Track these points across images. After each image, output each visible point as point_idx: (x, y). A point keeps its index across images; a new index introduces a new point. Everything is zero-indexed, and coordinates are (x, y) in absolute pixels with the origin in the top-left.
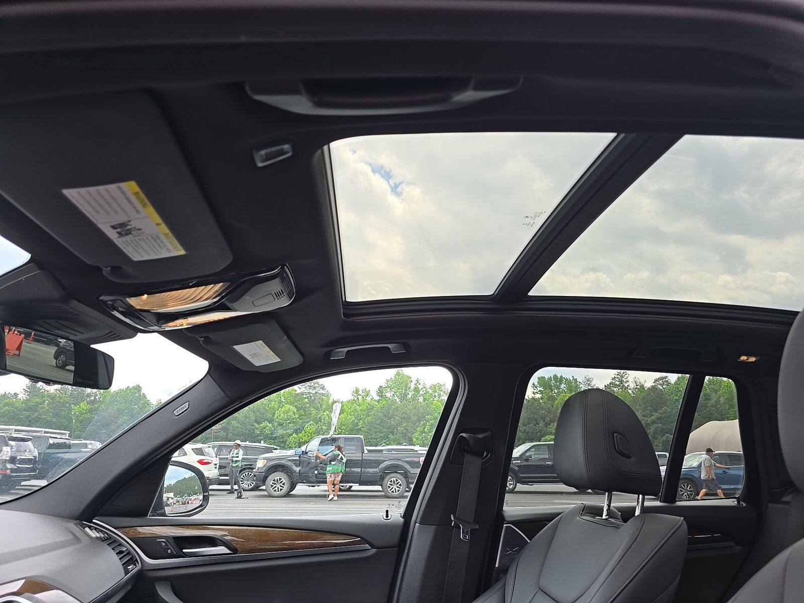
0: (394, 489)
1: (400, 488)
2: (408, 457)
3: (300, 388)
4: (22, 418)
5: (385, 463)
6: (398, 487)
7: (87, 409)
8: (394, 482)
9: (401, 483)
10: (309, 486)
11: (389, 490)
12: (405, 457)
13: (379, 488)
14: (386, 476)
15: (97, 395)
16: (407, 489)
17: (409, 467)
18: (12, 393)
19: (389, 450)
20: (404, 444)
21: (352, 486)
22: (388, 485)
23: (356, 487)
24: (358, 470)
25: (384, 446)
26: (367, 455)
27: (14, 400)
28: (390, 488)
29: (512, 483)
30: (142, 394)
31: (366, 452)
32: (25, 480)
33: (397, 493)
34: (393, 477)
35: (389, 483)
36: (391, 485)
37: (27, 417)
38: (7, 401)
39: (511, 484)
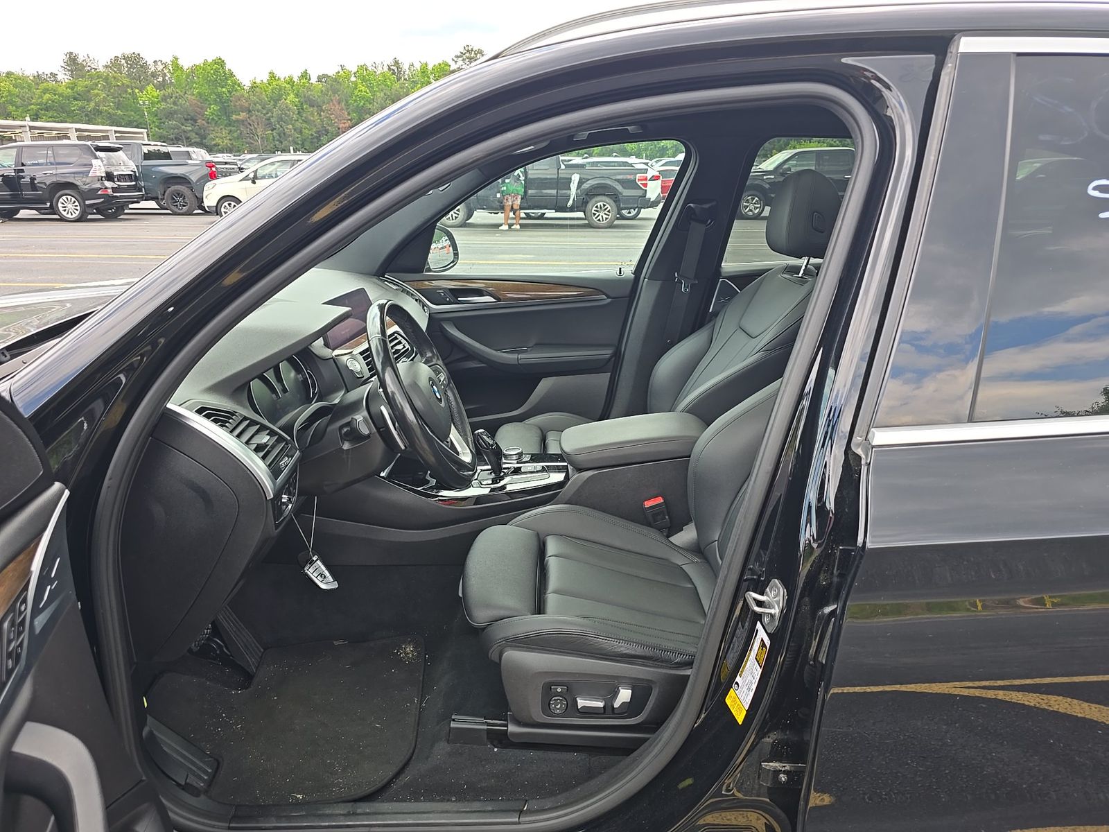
0: (600, 217)
1: (609, 215)
2: (620, 174)
3: (456, 62)
4: (74, 110)
5: (588, 182)
6: (605, 214)
7: (158, 95)
8: (601, 207)
9: (609, 208)
10: (491, 213)
11: (594, 218)
12: (615, 174)
13: (581, 215)
14: (591, 200)
15: (165, 75)
16: (618, 216)
17: (621, 188)
18: (48, 72)
19: (594, 164)
20: (615, 154)
21: (545, 214)
22: (593, 211)
23: (550, 213)
24: (554, 192)
25: (586, 158)
26: (564, 171)
27: (54, 83)
28: (596, 216)
29: (759, 206)
30: (227, 69)
31: (563, 167)
32: (133, 202)
33: (604, 222)
34: (600, 202)
35: (594, 208)
36: (597, 211)
37: (81, 108)
38: (45, 84)
39: (757, 208)
